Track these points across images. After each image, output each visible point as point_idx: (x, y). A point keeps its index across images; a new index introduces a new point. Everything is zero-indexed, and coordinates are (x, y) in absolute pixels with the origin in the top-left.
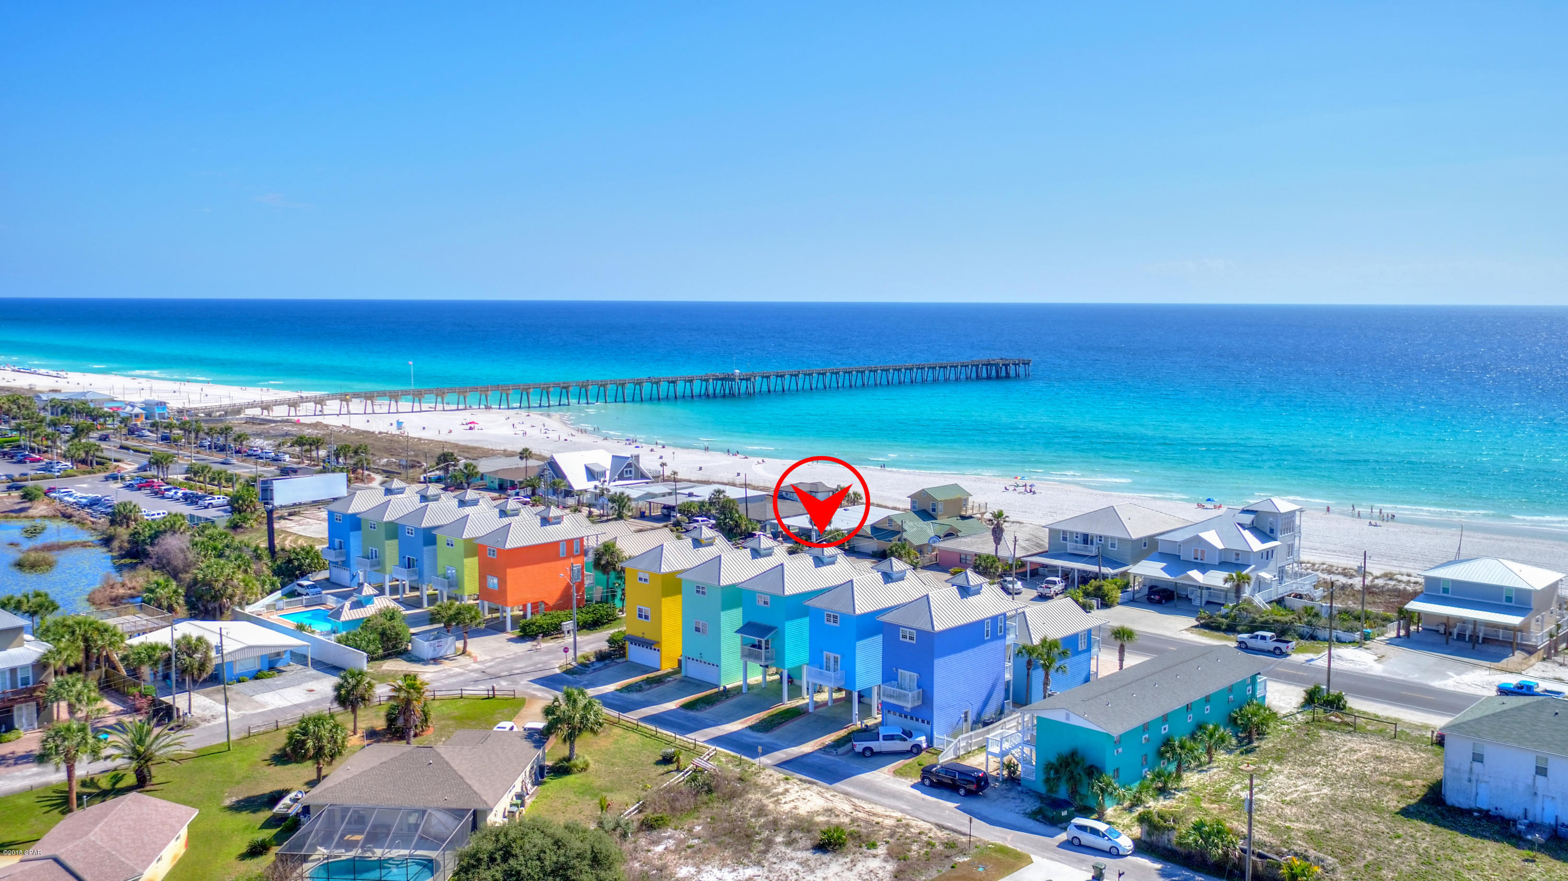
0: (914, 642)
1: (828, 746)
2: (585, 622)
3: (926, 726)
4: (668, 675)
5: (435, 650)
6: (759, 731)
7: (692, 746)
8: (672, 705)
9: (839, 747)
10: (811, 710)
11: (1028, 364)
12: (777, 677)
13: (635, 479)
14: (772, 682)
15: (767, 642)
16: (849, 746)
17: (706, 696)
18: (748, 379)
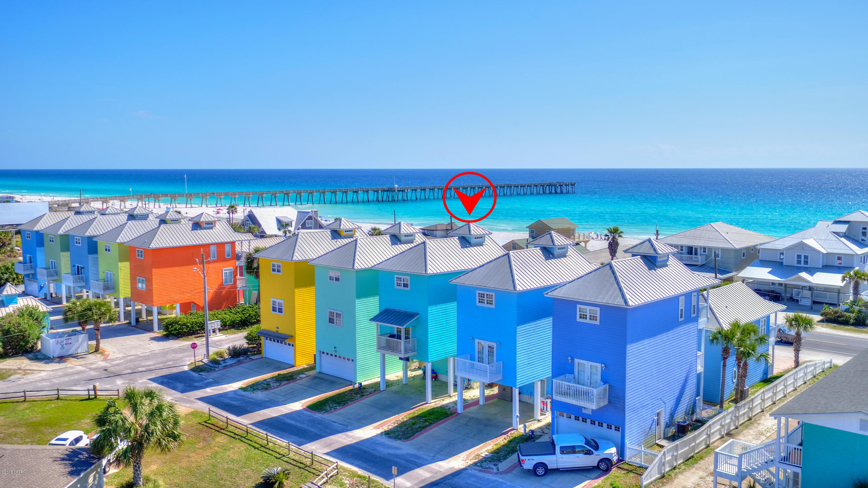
0: (597, 323)
1: (485, 459)
2: (233, 322)
3: (613, 433)
4: (301, 372)
5: (63, 347)
6: (396, 438)
7: (308, 462)
8: (297, 406)
9: (500, 460)
10: (459, 411)
11: (574, 185)
12: (420, 372)
13: (314, 229)
14: (414, 378)
15: (407, 331)
16: (513, 458)
17: (339, 395)
18: (403, 191)
